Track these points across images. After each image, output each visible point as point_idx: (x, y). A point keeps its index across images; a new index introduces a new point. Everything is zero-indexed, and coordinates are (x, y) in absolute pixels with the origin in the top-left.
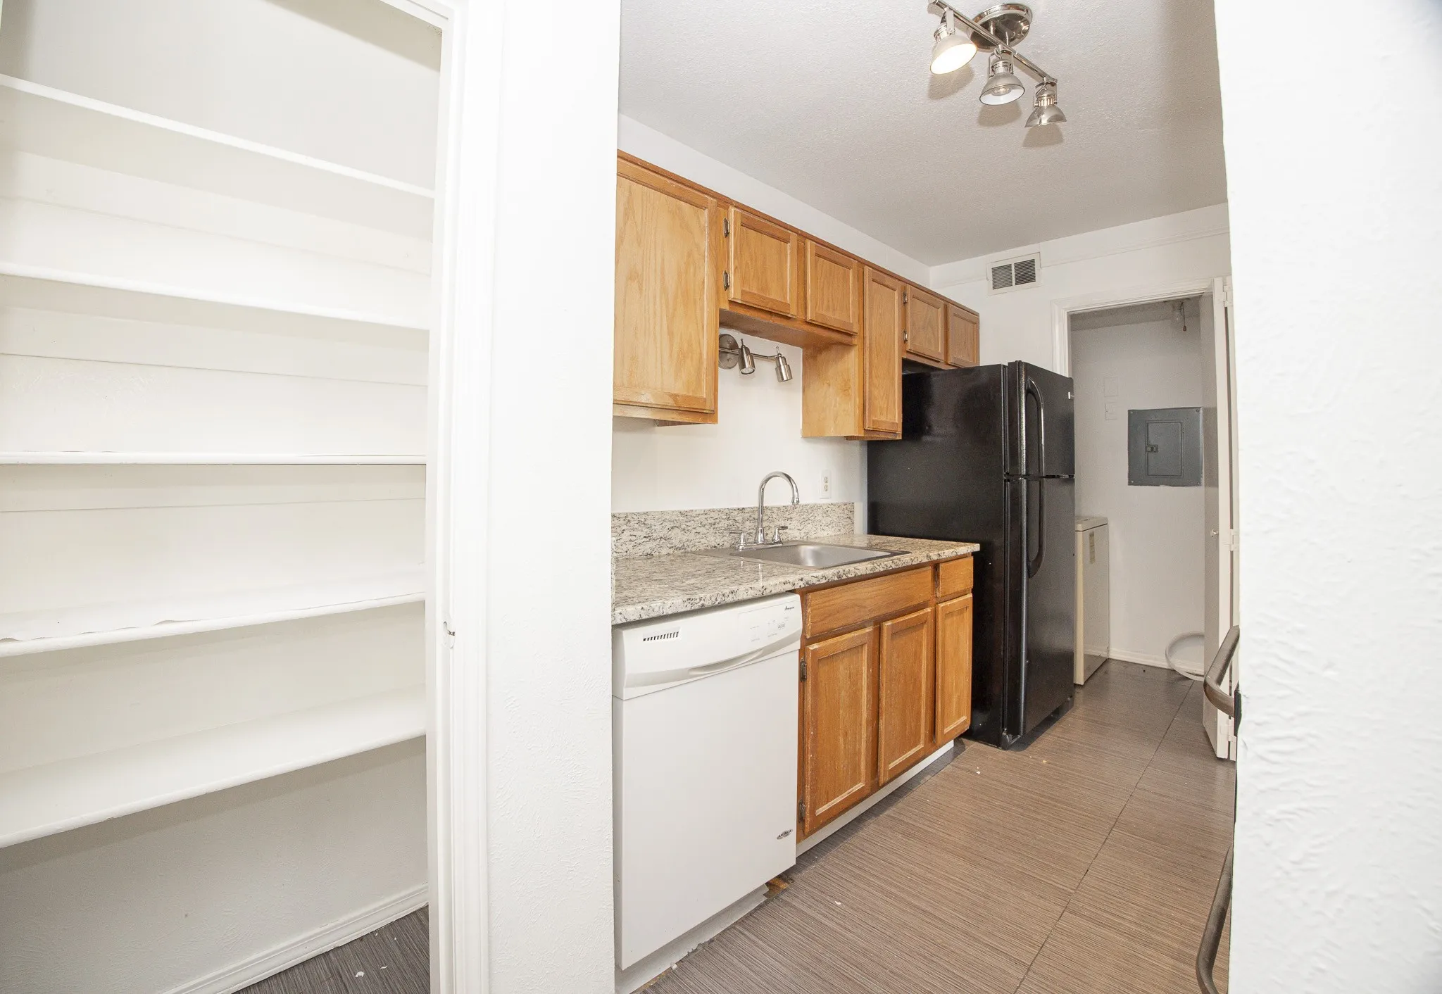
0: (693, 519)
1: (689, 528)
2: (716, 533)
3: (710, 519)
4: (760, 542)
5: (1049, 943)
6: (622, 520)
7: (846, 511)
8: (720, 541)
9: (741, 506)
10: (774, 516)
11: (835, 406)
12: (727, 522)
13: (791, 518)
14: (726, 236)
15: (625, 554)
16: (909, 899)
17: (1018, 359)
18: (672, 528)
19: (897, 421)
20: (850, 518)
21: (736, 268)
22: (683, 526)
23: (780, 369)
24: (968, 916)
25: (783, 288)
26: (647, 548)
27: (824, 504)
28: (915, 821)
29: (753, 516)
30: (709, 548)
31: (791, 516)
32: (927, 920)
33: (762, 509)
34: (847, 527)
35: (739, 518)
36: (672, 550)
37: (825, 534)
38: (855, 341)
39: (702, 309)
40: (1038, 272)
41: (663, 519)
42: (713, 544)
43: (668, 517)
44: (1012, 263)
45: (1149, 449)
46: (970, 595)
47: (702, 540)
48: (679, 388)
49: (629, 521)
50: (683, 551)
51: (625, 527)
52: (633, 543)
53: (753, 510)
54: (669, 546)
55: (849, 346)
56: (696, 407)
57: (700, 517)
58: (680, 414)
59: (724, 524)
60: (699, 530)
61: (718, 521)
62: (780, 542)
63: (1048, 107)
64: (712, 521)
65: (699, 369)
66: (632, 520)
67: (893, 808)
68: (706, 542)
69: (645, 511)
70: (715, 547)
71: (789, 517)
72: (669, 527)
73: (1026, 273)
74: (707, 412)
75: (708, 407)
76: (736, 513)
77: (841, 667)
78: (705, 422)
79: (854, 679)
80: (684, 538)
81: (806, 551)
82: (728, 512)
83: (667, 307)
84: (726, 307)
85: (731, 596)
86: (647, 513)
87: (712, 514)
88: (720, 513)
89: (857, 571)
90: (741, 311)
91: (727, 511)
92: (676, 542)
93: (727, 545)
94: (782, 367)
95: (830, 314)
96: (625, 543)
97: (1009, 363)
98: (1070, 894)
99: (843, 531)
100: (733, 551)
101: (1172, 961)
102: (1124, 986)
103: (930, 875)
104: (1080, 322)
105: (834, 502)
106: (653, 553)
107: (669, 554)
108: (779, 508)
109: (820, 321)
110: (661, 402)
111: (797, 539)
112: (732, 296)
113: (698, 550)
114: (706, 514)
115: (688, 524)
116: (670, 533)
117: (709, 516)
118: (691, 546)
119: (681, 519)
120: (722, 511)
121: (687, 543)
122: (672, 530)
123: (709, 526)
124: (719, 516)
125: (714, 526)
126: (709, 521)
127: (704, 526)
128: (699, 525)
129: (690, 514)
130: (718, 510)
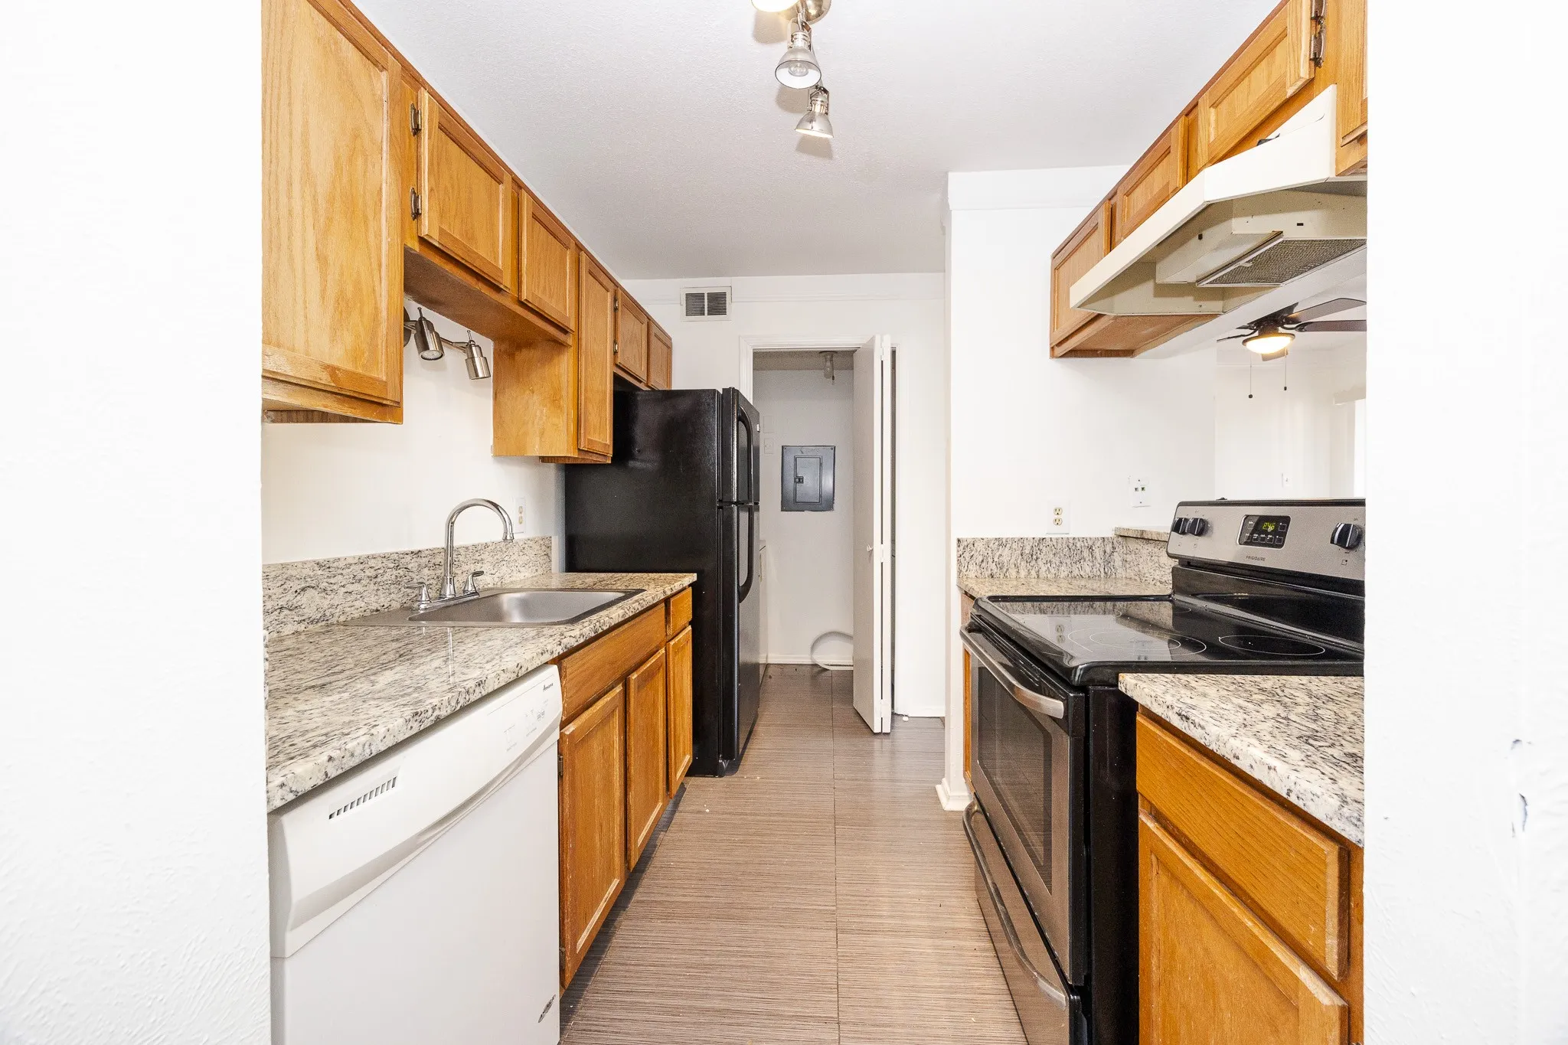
0: (340, 571)
1: (335, 587)
2: (378, 590)
3: (368, 569)
4: (448, 597)
5: (843, 979)
7: (543, 548)
8: (384, 600)
9: (416, 548)
10: (461, 558)
11: (541, 418)
12: (395, 572)
13: (482, 560)
14: (415, 134)
16: (699, 1004)
17: (732, 386)
18: (303, 589)
19: (608, 442)
20: (547, 555)
21: (431, 190)
22: (323, 585)
23: (474, 362)
24: (762, 991)
25: (494, 245)
27: (520, 540)
28: (668, 895)
29: (433, 561)
30: (368, 613)
31: (483, 556)
32: (727, 1021)
33: (449, 550)
34: (544, 566)
35: (413, 565)
36: (302, 627)
37: (521, 576)
38: (570, 340)
39: (378, 235)
40: (731, 306)
42: (374, 606)
43: (294, 573)
44: (706, 292)
45: (797, 480)
46: (690, 628)
47: (355, 603)
48: (338, 357)
50: (324, 623)
53: (433, 553)
54: (296, 619)
55: (561, 345)
56: (369, 393)
57: (352, 568)
58: (339, 401)
59: (391, 575)
60: (350, 588)
61: (381, 571)
62: (476, 593)
63: (821, 114)
64: (370, 573)
65: (374, 334)
67: (640, 890)
68: (363, 604)
70: (377, 610)
71: (479, 558)
72: (299, 588)
73: (717, 304)
74: (388, 403)
75: (391, 395)
76: (409, 558)
77: (595, 746)
78: (383, 420)
79: (606, 752)
80: (326, 603)
81: (506, 600)
82: (397, 558)
83: (316, 211)
84: (416, 246)
87: (372, 563)
88: (384, 560)
89: (611, 621)
90: (437, 260)
91: (395, 556)
92: (310, 612)
93: (396, 605)
94: (477, 360)
95: (546, 299)
97: (724, 389)
98: (833, 913)
99: (540, 572)
100: (409, 612)
101: (929, 941)
102: (913, 991)
103: (707, 959)
104: (764, 360)
105: (531, 536)
107: (297, 633)
108: (467, 548)
109: (535, 303)
110: (304, 374)
111: (490, 586)
112: (425, 231)
113: (349, 619)
114: (362, 563)
115: (332, 580)
116: (299, 597)
117: (366, 565)
118: (337, 614)
119: (320, 572)
120: (387, 556)
121: (330, 610)
122: (302, 593)
123: (368, 581)
124: (383, 565)
125: (375, 580)
126: (367, 573)
127: (359, 581)
128: (351, 580)
129: (336, 564)
130: (382, 555)
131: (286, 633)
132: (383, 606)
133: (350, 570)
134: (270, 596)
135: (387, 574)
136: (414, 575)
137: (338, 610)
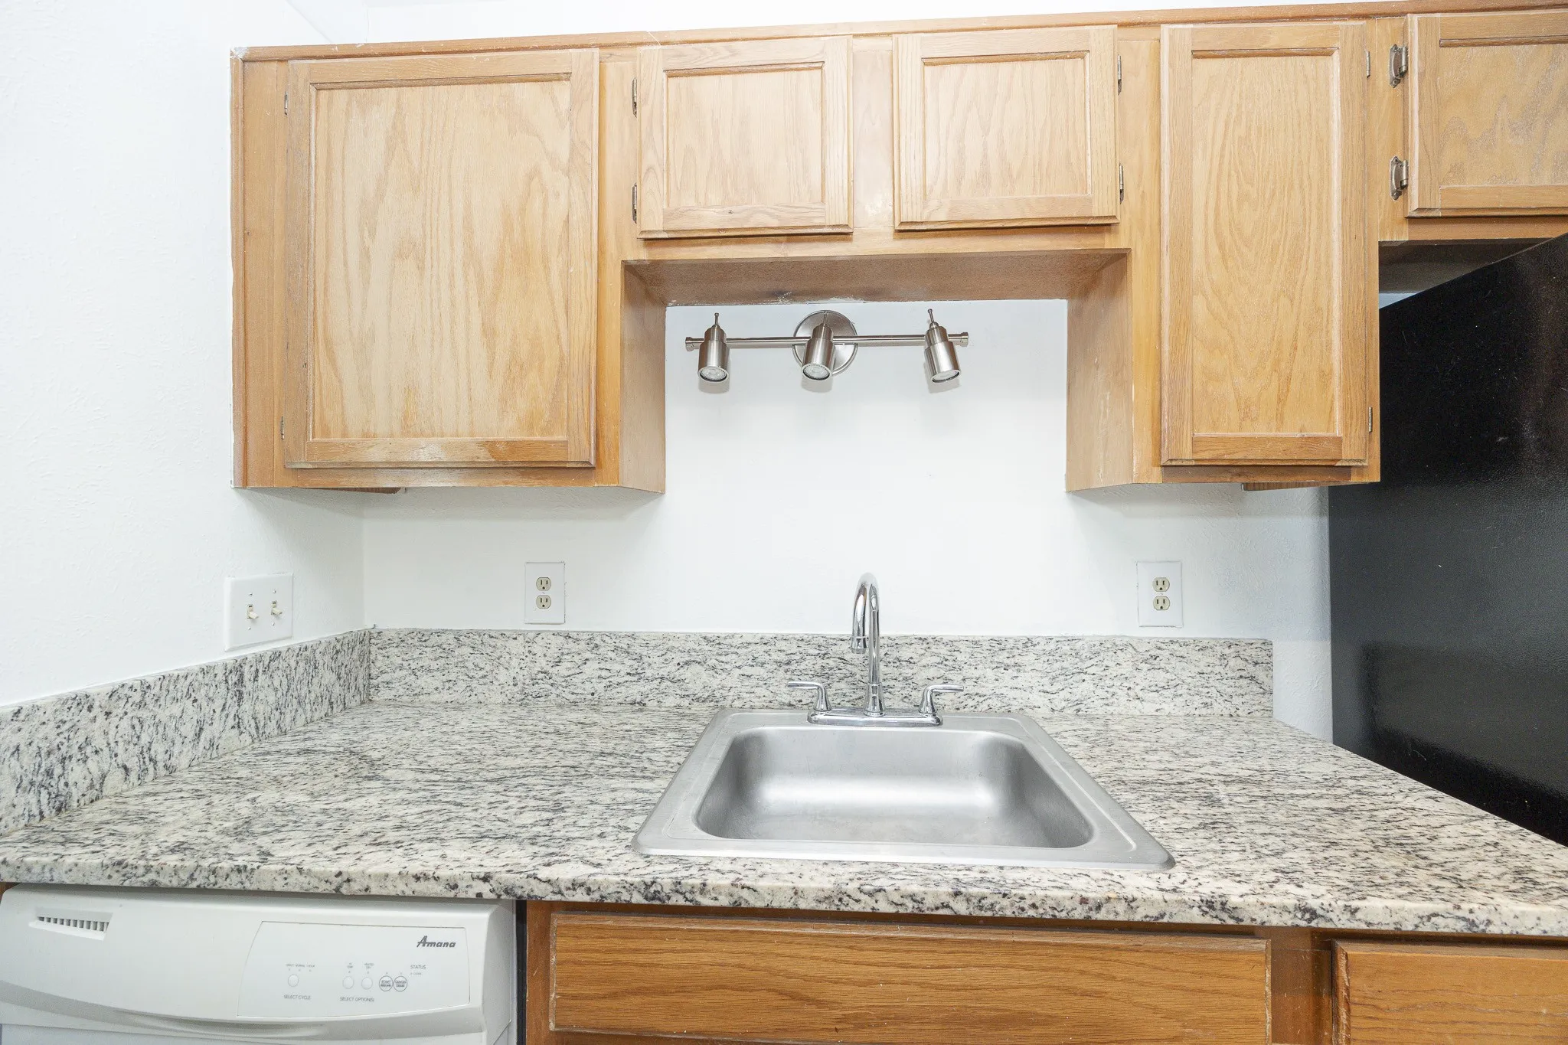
0: (733, 650)
1: (727, 666)
3: (777, 652)
6: (583, 645)
7: (1236, 663)
10: (960, 657)
12: (820, 662)
13: (1017, 665)
15: (590, 697)
18: (687, 663)
20: (1253, 677)
22: (712, 662)
26: (635, 691)
29: (895, 654)
30: (774, 705)
31: (1018, 659)
35: (853, 657)
36: (686, 702)
41: (666, 647)
43: (677, 644)
47: (756, 690)
49: (597, 646)
50: (712, 704)
51: (588, 655)
52: (605, 682)
54: (679, 692)
56: (541, 459)
57: (751, 648)
59: (814, 664)
60: (748, 671)
64: (782, 657)
66: (602, 644)
68: (768, 693)
69: (630, 629)
70: (791, 704)
71: (1011, 661)
72: (682, 661)
80: (715, 683)
85: (235, 877)
86: (633, 636)
87: (782, 645)
91: (822, 641)
92: (696, 688)
96: (589, 680)
106: (646, 701)
108: (976, 643)
110: (461, 457)
113: (747, 706)
114: (765, 644)
115: (723, 658)
116: (682, 670)
117: (773, 647)
118: (730, 698)
119: (707, 648)
120: (807, 639)
121: (721, 691)
122: (686, 666)
123: (775, 666)
124: (801, 650)
125: (787, 667)
126: (775, 657)
127: (763, 664)
128: (750, 662)
129: (728, 641)
130: (797, 637)
131: (668, 705)
132: (801, 701)
133: (749, 650)
134: (650, 665)
135: (807, 662)
136: (855, 670)
137: (731, 694)
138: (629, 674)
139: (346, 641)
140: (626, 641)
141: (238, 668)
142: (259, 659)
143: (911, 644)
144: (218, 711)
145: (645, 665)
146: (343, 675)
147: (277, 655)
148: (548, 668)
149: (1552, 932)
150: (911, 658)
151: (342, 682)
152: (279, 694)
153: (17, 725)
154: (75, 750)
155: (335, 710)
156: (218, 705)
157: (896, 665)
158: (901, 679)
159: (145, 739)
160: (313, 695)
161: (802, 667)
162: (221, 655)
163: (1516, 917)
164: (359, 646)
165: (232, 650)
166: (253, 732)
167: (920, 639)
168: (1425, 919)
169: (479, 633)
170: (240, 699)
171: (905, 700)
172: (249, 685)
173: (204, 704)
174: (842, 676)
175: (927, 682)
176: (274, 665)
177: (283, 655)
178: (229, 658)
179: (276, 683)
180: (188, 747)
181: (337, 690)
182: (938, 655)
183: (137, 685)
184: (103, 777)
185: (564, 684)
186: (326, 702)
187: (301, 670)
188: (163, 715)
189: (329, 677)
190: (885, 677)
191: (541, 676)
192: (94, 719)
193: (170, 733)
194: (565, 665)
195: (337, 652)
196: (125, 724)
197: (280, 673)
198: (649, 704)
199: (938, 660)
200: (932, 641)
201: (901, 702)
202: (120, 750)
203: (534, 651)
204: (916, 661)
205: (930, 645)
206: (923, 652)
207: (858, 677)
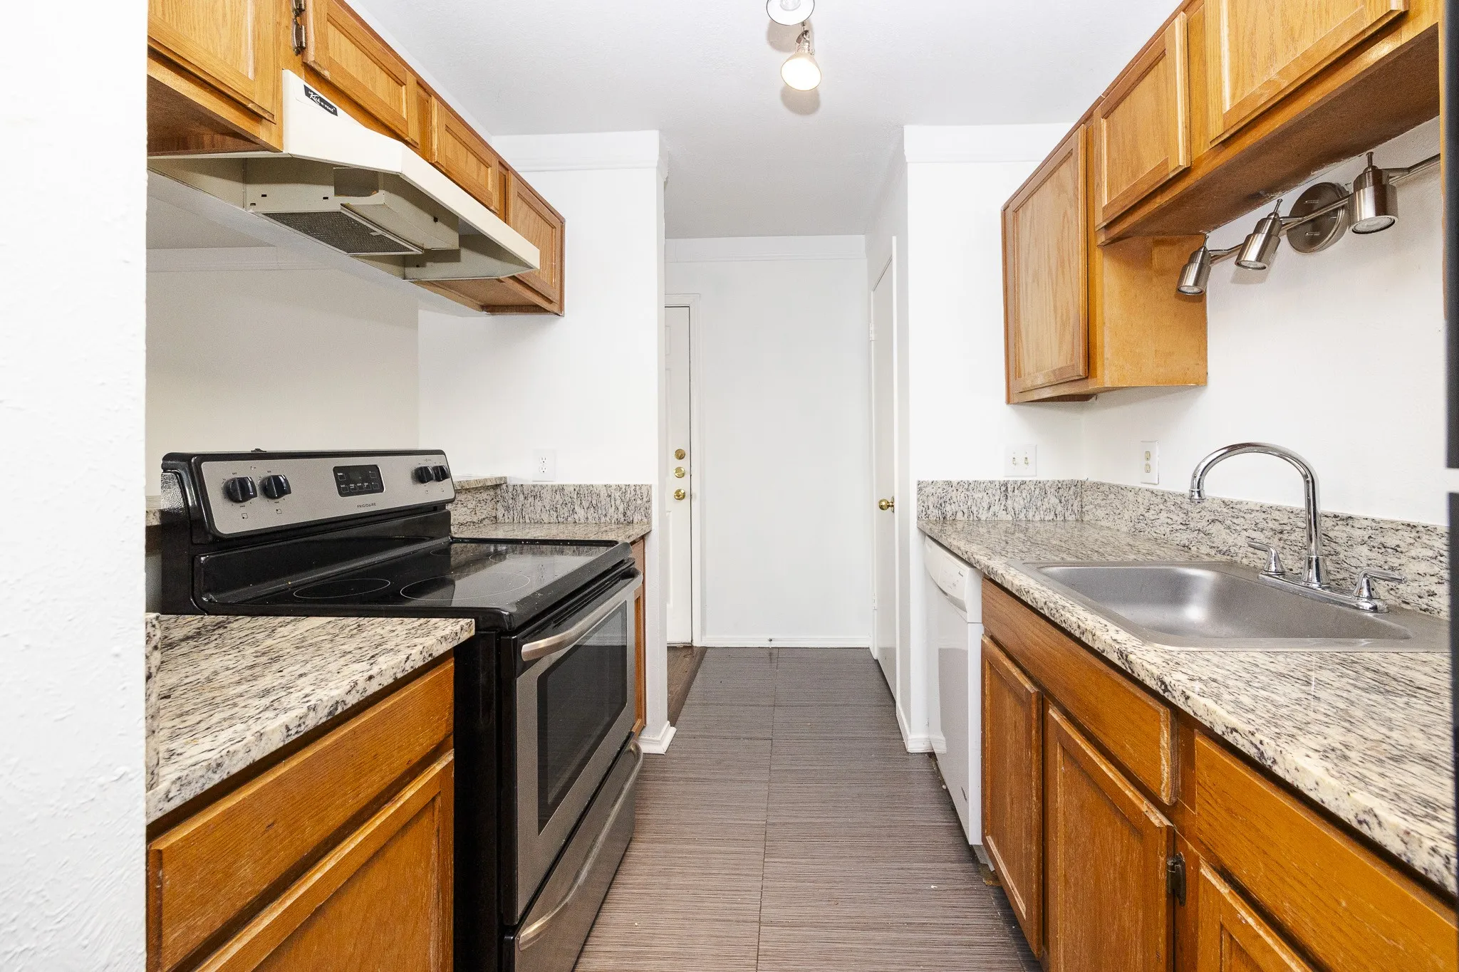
0: (1242, 514)
1: (1238, 528)
3: (1273, 521)
6: (1159, 499)
15: (1163, 537)
18: (1213, 521)
22: (1228, 522)
36: (1213, 552)
41: (1201, 506)
49: (1166, 501)
50: (1229, 557)
51: (1162, 507)
52: (1170, 528)
54: (1209, 543)
57: (1254, 514)
61: (1288, 528)
64: (1277, 526)
66: (1168, 499)
72: (1210, 518)
80: (1230, 541)
86: (1183, 496)
87: (1276, 515)
88: (1292, 516)
92: (1219, 542)
96: (1163, 524)
106: (1190, 546)
113: (1252, 565)
114: (1264, 512)
115: (1235, 521)
116: (1210, 526)
117: (1269, 516)
118: (1240, 555)
119: (1225, 510)
120: (1296, 512)
121: (1234, 548)
122: (1212, 523)
123: (1271, 533)
124: (1291, 521)
125: (1281, 536)
126: (1271, 524)
127: (1262, 530)
128: (1253, 526)
129: (1238, 506)
130: (1288, 509)
131: (1203, 552)
132: (1291, 570)
133: (1252, 516)
134: (1192, 519)
135: (1296, 534)
136: (1339, 549)
137: (1241, 551)
138: (1181, 524)
139: (1065, 483)
140: (1180, 498)
141: (1006, 484)
142: (1015, 482)
143: (1397, 530)
144: (997, 500)
145: (1190, 519)
146: (1063, 501)
147: (1024, 483)
148: (1144, 513)
149: (1330, 805)
150: (1398, 546)
151: (1062, 505)
152: (1026, 501)
153: (932, 486)
154: (948, 500)
155: (1058, 519)
156: (997, 498)
157: (1381, 551)
158: (1386, 567)
159: (969, 504)
160: (1044, 507)
161: (1292, 537)
162: (1001, 477)
163: (1296, 769)
164: (1073, 488)
165: (1006, 477)
166: (1013, 515)
167: (1409, 525)
168: (1229, 730)
169: (1118, 487)
170: (1007, 498)
171: (1391, 592)
172: (1010, 494)
173: (991, 496)
174: (1327, 552)
175: (1417, 577)
176: (1023, 487)
177: (1027, 483)
178: (1002, 479)
179: (1024, 495)
180: (985, 512)
181: (1059, 508)
182: (1431, 548)
183: (966, 482)
184: (956, 512)
185: (1151, 525)
186: (1053, 513)
187: (1037, 492)
188: (976, 496)
189: (1054, 501)
190: (1370, 562)
191: (1141, 517)
192: (953, 491)
193: (978, 503)
194: (1152, 512)
195: (1059, 488)
196: (962, 495)
197: (1026, 491)
198: (1192, 548)
199: (1430, 553)
200: (1422, 529)
201: (1387, 593)
202: (961, 504)
203: (1138, 501)
204: (1404, 551)
205: (1420, 534)
206: (1412, 541)
207: (1341, 556)
